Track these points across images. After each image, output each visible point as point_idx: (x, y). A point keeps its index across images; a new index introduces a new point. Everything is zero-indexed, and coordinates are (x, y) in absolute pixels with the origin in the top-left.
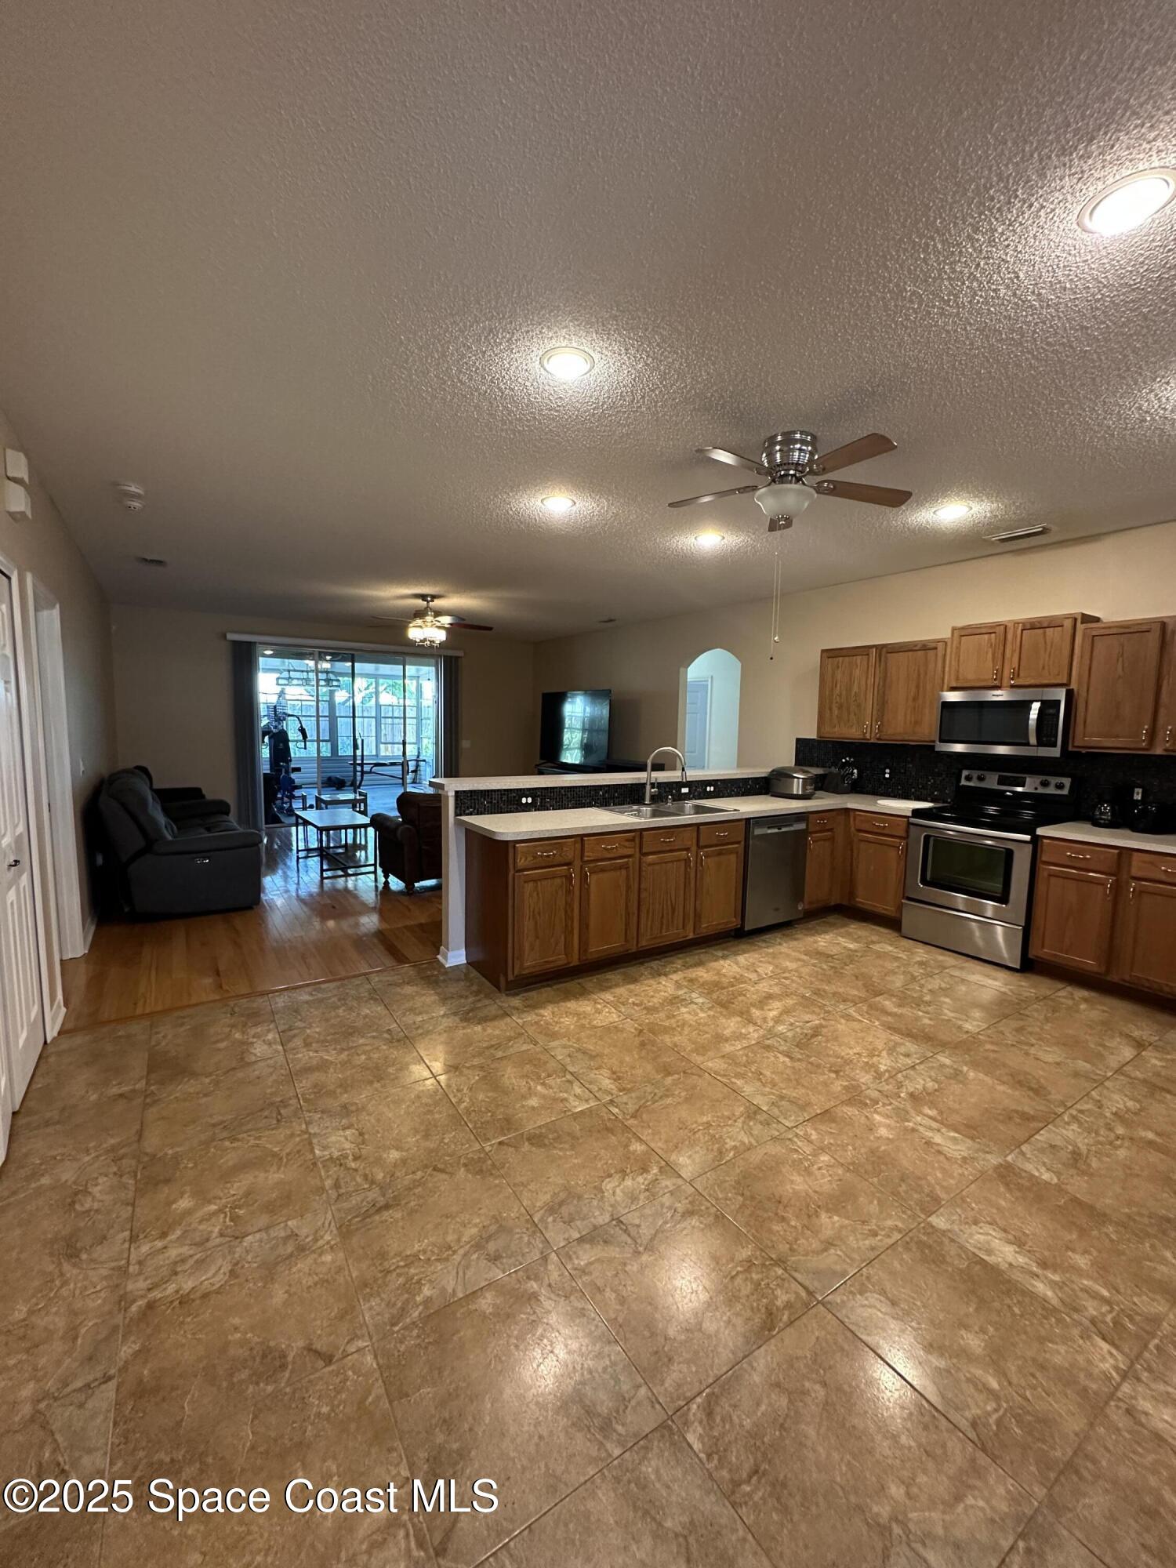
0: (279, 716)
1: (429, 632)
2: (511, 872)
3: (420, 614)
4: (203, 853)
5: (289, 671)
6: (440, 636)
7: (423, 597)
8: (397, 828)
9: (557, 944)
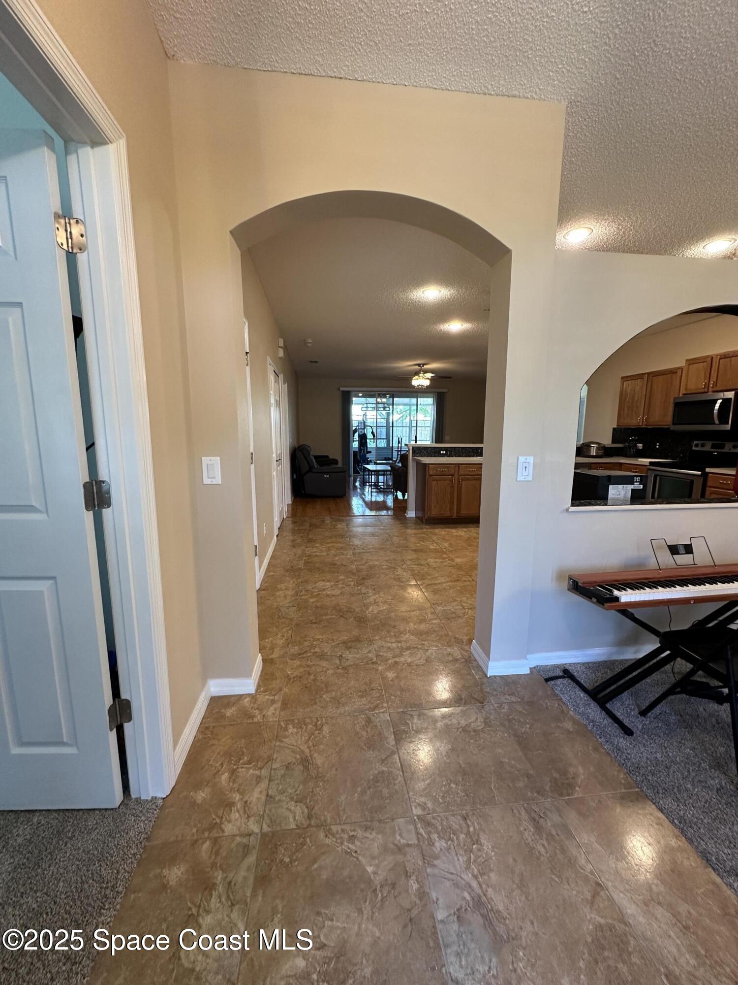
0: (364, 425)
1: (421, 381)
2: (427, 476)
3: (417, 373)
4: (327, 473)
5: (367, 404)
6: (427, 383)
7: (419, 365)
8: (398, 470)
9: (446, 507)
